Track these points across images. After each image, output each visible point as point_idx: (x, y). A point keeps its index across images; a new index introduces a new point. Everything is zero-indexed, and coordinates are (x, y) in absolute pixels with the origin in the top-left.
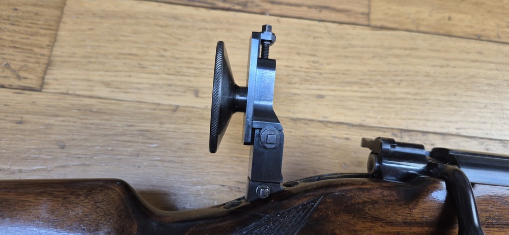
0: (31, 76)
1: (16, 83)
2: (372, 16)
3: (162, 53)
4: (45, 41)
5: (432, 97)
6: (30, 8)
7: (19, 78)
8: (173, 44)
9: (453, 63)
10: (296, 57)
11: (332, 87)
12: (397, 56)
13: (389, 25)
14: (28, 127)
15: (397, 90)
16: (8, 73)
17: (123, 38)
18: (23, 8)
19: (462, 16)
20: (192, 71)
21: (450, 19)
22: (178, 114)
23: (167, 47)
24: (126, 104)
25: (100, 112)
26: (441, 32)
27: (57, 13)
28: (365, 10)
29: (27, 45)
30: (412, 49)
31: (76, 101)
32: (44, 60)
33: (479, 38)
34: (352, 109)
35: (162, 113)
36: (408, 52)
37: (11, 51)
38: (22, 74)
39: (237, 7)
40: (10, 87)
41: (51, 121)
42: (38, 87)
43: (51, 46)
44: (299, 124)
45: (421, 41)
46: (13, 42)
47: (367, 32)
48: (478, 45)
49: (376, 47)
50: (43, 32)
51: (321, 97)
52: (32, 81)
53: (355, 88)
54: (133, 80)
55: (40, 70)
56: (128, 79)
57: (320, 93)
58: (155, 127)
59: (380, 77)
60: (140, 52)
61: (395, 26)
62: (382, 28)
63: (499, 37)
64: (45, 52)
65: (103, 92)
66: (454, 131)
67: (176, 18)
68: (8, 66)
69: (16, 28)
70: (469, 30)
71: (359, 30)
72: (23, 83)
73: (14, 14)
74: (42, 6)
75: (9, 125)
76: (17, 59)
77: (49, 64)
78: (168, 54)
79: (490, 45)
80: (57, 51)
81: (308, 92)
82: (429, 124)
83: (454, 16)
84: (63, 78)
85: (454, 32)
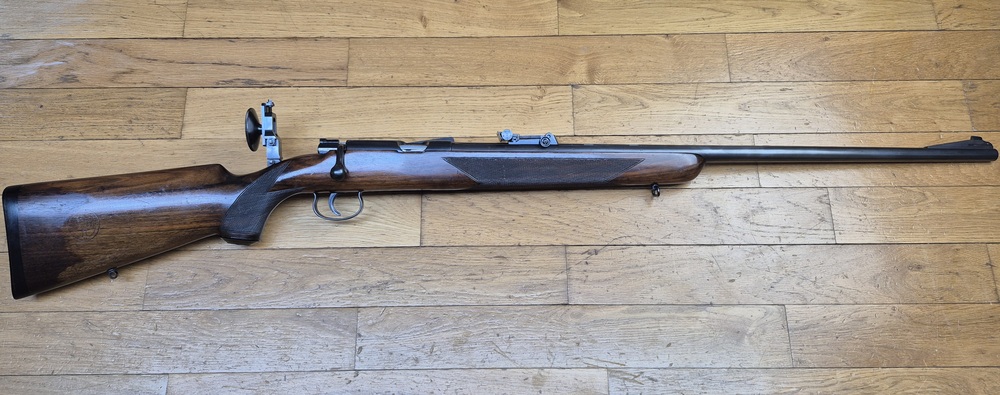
0: (175, 132)
1: (168, 136)
2: (348, 81)
4: (179, 114)
6: (169, 99)
7: (169, 133)
9: (390, 101)
12: (360, 101)
13: (358, 85)
14: (177, 156)
15: (359, 119)
16: (164, 132)
17: (218, 108)
18: (165, 99)
19: (399, 74)
21: (392, 77)
24: (222, 140)
25: (210, 145)
26: (387, 85)
28: (345, 78)
29: (171, 117)
30: (369, 96)
31: (198, 141)
32: (180, 124)
33: (408, 86)
36: (367, 98)
37: (163, 121)
38: (171, 132)
39: (276, 85)
40: (165, 138)
41: (188, 152)
42: (179, 137)
43: (183, 117)
45: (375, 92)
46: (163, 116)
47: (345, 90)
48: (406, 90)
49: (349, 98)
50: (177, 110)
52: (176, 135)
55: (179, 128)
56: (222, 128)
57: (319, 125)
58: (238, 149)
59: (350, 113)
61: (361, 85)
62: (354, 87)
63: (419, 84)
64: (180, 119)
65: (211, 136)
67: (243, 95)
68: (163, 129)
69: (163, 109)
70: (402, 82)
71: (341, 89)
72: (171, 136)
73: (162, 102)
74: (175, 97)
75: (168, 156)
76: (166, 125)
77: (183, 126)
79: (413, 89)
80: (186, 119)
81: (313, 125)
83: (395, 75)
84: (191, 131)
85: (394, 84)
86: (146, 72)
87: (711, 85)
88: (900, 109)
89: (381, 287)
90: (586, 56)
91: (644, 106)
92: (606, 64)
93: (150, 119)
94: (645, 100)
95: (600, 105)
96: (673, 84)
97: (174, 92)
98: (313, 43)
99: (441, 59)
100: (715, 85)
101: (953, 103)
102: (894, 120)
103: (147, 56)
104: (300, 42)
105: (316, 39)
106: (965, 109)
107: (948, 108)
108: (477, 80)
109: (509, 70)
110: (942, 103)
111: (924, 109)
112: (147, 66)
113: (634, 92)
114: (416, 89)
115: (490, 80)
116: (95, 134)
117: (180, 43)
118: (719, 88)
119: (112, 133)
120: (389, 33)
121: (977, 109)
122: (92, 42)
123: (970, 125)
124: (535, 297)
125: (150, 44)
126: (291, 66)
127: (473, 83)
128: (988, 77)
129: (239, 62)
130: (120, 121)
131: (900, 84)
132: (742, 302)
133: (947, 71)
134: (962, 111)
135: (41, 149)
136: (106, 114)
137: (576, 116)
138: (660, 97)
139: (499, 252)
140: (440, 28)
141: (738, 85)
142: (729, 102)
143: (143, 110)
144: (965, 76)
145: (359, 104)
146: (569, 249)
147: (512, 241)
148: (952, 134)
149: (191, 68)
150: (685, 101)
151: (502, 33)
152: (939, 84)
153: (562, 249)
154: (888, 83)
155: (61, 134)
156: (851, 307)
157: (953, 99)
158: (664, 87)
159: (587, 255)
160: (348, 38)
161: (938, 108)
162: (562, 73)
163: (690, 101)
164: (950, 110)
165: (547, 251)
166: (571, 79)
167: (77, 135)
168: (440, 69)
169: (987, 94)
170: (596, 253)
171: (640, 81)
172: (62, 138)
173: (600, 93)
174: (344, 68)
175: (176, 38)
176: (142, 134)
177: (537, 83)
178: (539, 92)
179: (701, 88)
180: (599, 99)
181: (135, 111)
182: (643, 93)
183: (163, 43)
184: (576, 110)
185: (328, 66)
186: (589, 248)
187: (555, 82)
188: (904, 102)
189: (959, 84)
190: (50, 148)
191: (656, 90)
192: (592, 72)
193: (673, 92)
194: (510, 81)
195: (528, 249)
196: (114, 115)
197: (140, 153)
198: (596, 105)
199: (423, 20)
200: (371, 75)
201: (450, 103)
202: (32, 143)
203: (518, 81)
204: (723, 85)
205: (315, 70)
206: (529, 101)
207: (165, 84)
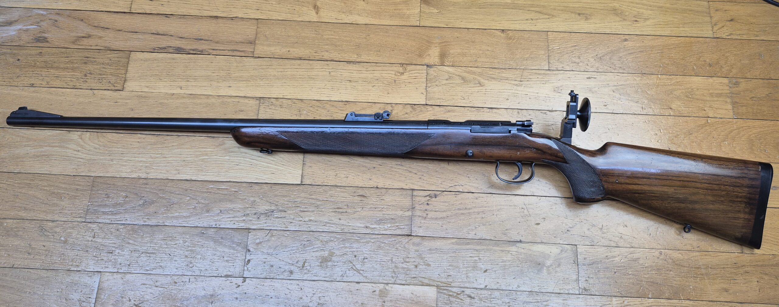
0: (119, 86)
1: (113, 88)
2: (255, 53)
3: (168, 73)
4: (123, 72)
5: (275, 84)
6: (116, 59)
7: (114, 86)
8: (172, 70)
9: (286, 70)
10: (222, 72)
11: (235, 83)
12: (263, 69)
13: (262, 56)
14: (119, 104)
15: (261, 82)
16: (110, 85)
17: (153, 69)
18: (113, 59)
19: (295, 49)
20: (180, 80)
21: (289, 51)
22: (174, 96)
23: (170, 71)
24: (155, 94)
25: (145, 97)
26: (284, 57)
27: (127, 60)
28: (253, 50)
29: (116, 74)
30: (270, 65)
31: (136, 93)
32: (123, 79)
33: (300, 59)
34: (242, 91)
35: (168, 96)
36: (268, 67)
37: (110, 76)
38: (115, 85)
39: (199, 53)
40: (111, 90)
41: (128, 101)
42: (122, 89)
43: (126, 74)
44: (220, 97)
45: (274, 62)
46: (110, 73)
47: (252, 59)
48: (299, 62)
49: (255, 65)
50: (122, 68)
51: (230, 87)
52: (120, 88)
53: (244, 82)
54: (157, 84)
55: (122, 82)
56: (155, 84)
57: (230, 85)
58: (166, 101)
59: (255, 78)
60: (160, 74)
61: (264, 56)
62: (259, 57)
63: (310, 58)
64: (123, 76)
65: (146, 90)
66: (282, 97)
67: (173, 59)
68: (110, 82)
69: (111, 67)
70: (296, 56)
71: (248, 59)
72: (116, 88)
73: (110, 62)
74: (120, 58)
75: (112, 104)
76: (113, 79)
77: (125, 81)
78: (170, 74)
79: (304, 61)
80: (128, 75)
81: (225, 85)
82: (272, 95)
83: (291, 50)
84: (131, 85)
85: (289, 56)
86: (100, 37)
87: (534, 71)
88: (678, 98)
89: (268, 214)
90: (440, 43)
91: (481, 84)
92: (454, 50)
93: (101, 75)
94: (482, 80)
95: (448, 82)
96: (505, 69)
97: (121, 54)
98: (230, 22)
99: (328, 39)
100: (537, 71)
101: (719, 95)
102: (673, 106)
103: (102, 25)
104: (220, 21)
105: (232, 19)
106: (729, 100)
107: (716, 99)
108: (354, 58)
109: (379, 51)
110: (711, 95)
111: (697, 99)
112: (101, 33)
113: (474, 73)
114: (307, 62)
115: (364, 58)
116: (57, 83)
117: (127, 16)
118: (539, 74)
119: (71, 83)
120: (289, 17)
121: (738, 100)
122: (61, 12)
123: (732, 114)
124: (387, 228)
125: (105, 16)
126: (211, 39)
127: (351, 59)
128: (749, 77)
129: (172, 33)
130: (78, 74)
131: (679, 78)
132: (545, 241)
133: (718, 70)
134: (726, 102)
135: (16, 93)
136: (67, 68)
137: (428, 89)
138: (494, 78)
139: (361, 192)
140: (327, 15)
141: (554, 72)
142: (547, 85)
143: (95, 67)
144: (731, 75)
145: (262, 71)
146: (415, 193)
147: (372, 184)
148: (717, 120)
149: (135, 36)
150: (513, 82)
151: (376, 22)
152: (711, 80)
153: (410, 192)
154: (671, 77)
155: (32, 82)
156: (627, 250)
157: (720, 92)
158: (498, 71)
159: (428, 198)
160: (257, 19)
161: (708, 99)
162: (420, 56)
163: (516, 83)
164: (717, 101)
165: (398, 193)
166: (427, 61)
167: (44, 83)
168: (326, 47)
169: (747, 90)
170: (436, 196)
171: (480, 65)
172: (32, 85)
173: (448, 72)
174: (252, 43)
175: (124, 13)
176: (93, 85)
177: (400, 62)
178: (401, 70)
179: (525, 73)
180: (447, 77)
181: (90, 67)
182: (481, 74)
183: (115, 15)
184: (429, 85)
185: (240, 40)
186: (430, 192)
187: (414, 62)
188: (682, 93)
189: (726, 81)
190: (23, 93)
191: (491, 73)
192: (443, 56)
193: (504, 75)
194: (380, 59)
195: (384, 191)
196: (73, 69)
197: (91, 100)
198: (444, 82)
199: (316, 8)
200: (272, 49)
201: (332, 74)
202: (9, 88)
203: (386, 60)
204: (543, 72)
205: (230, 42)
206: (393, 76)
207: (114, 47)
